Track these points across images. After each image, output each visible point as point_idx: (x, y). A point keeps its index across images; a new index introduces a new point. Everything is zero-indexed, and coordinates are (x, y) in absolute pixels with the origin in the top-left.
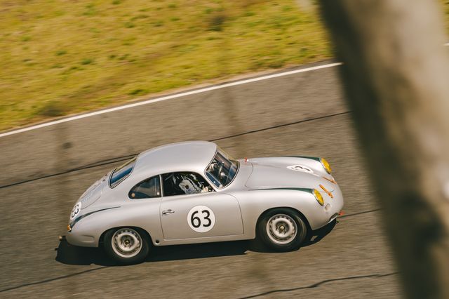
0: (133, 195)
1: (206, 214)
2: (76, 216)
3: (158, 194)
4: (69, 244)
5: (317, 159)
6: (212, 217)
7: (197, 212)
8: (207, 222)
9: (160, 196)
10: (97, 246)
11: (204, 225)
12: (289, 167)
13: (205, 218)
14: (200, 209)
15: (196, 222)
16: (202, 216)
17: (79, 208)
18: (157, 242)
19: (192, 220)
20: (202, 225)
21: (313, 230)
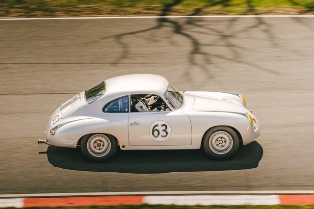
0: (106, 110)
1: (164, 128)
3: (127, 110)
5: (238, 96)
7: (157, 125)
9: (128, 112)
10: (76, 147)
11: (162, 136)
13: (163, 131)
14: (160, 123)
15: (156, 133)
16: (160, 128)
18: (123, 147)
20: (160, 136)
21: (244, 144)
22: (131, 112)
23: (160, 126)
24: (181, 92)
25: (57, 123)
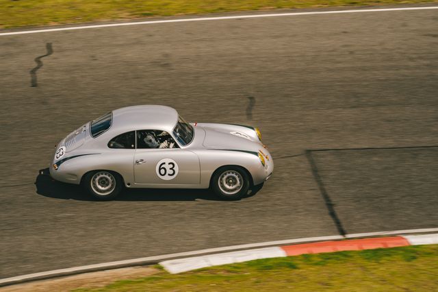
0: (112, 145)
1: (171, 166)
2: (61, 158)
3: (133, 146)
4: (53, 179)
5: (253, 129)
6: (176, 168)
7: (164, 163)
8: (171, 172)
9: (134, 148)
10: (79, 183)
11: (169, 175)
12: (231, 133)
13: (170, 169)
15: (163, 171)
16: (168, 167)
17: (63, 150)
18: (129, 184)
19: (160, 169)
20: (167, 174)
21: (255, 184)
22: (138, 148)
23: (167, 164)
24: (193, 124)
25: (61, 157)
